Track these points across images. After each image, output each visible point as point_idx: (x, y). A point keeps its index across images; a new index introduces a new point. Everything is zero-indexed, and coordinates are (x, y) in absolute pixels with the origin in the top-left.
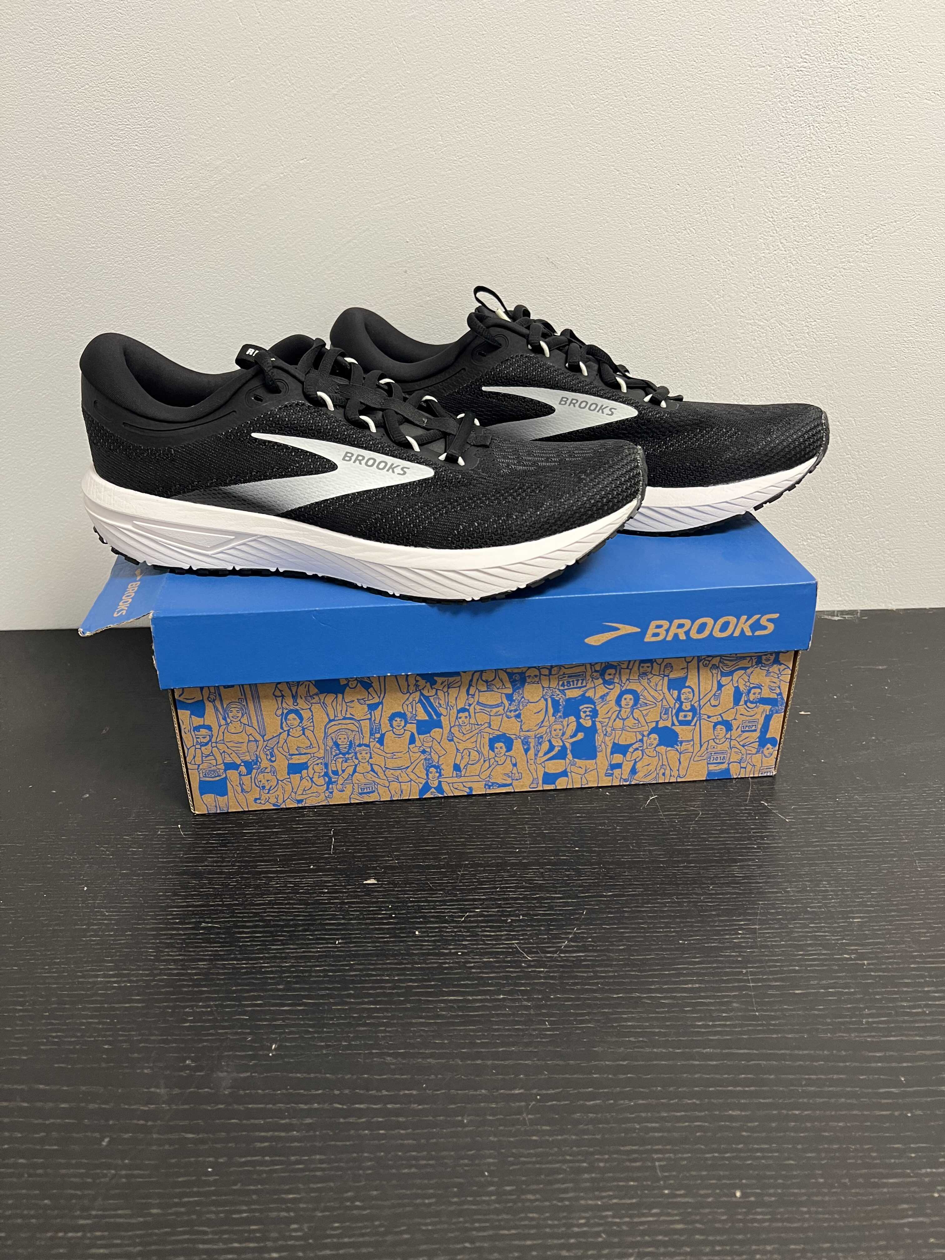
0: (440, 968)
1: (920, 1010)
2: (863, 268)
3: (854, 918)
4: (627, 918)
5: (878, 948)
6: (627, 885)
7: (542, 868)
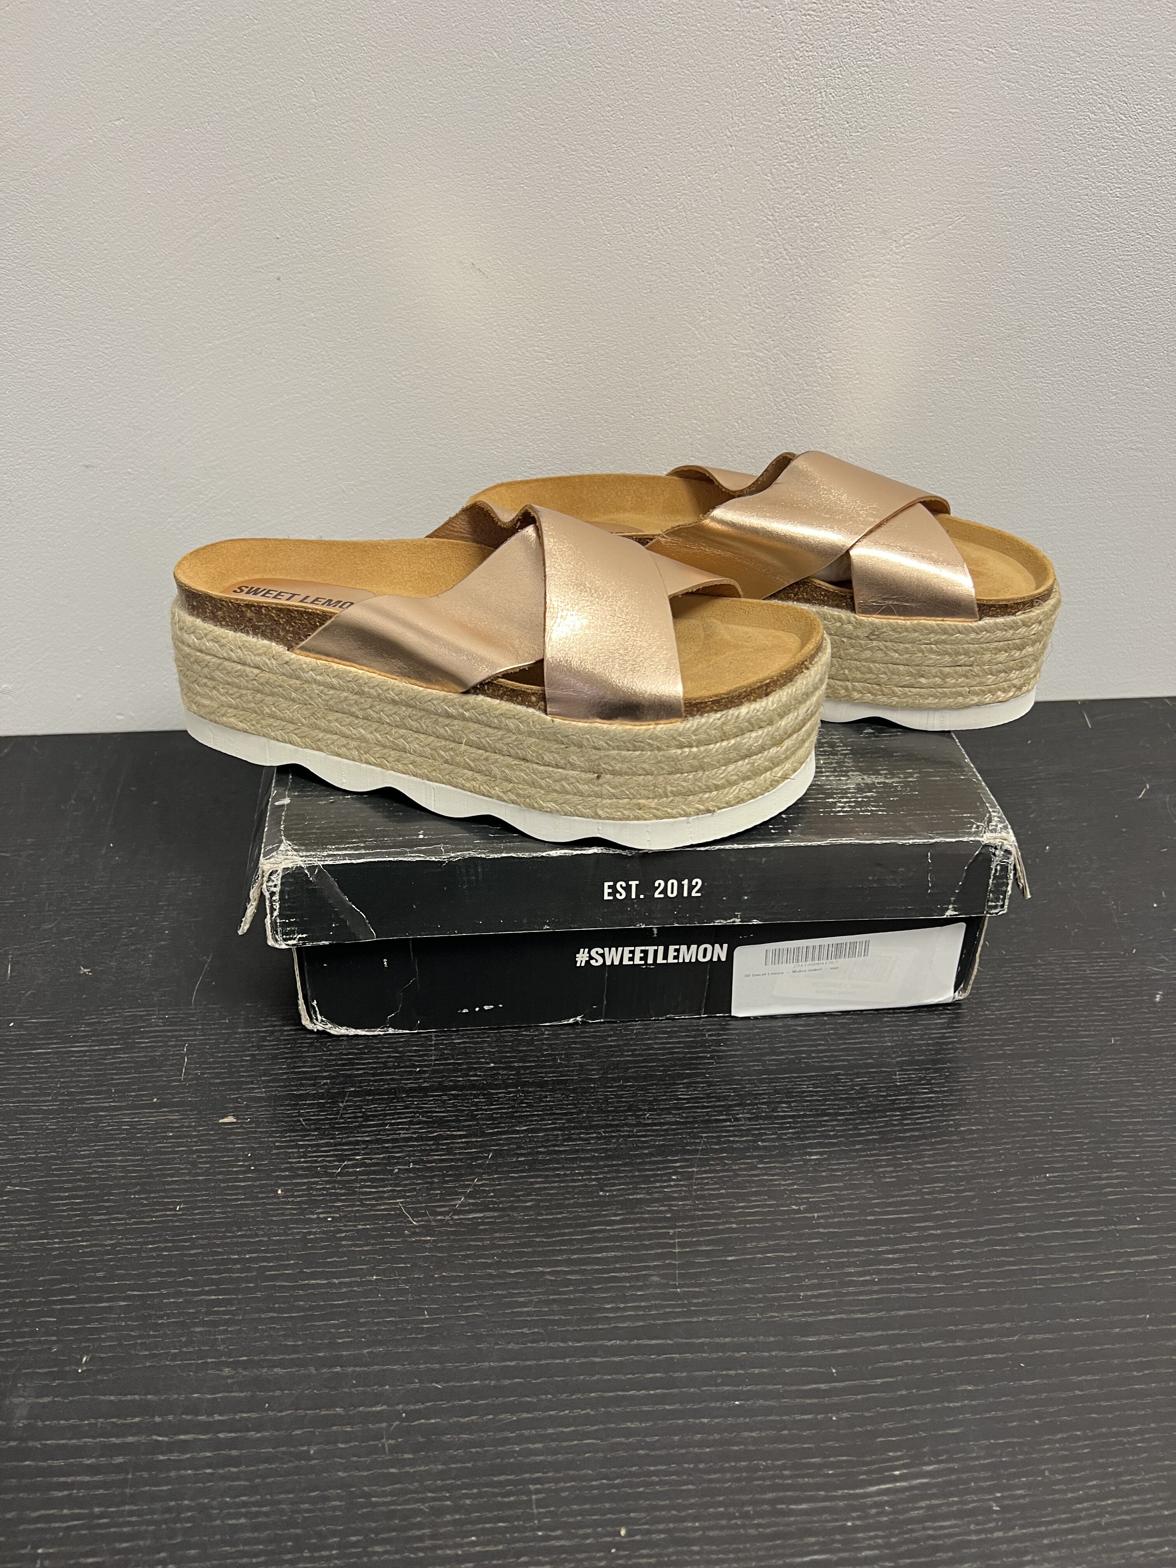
0: (304, 1239)
1: (868, 1278)
3: (811, 1154)
4: (540, 1162)
5: (835, 1195)
6: (547, 1114)
7: (446, 1095)
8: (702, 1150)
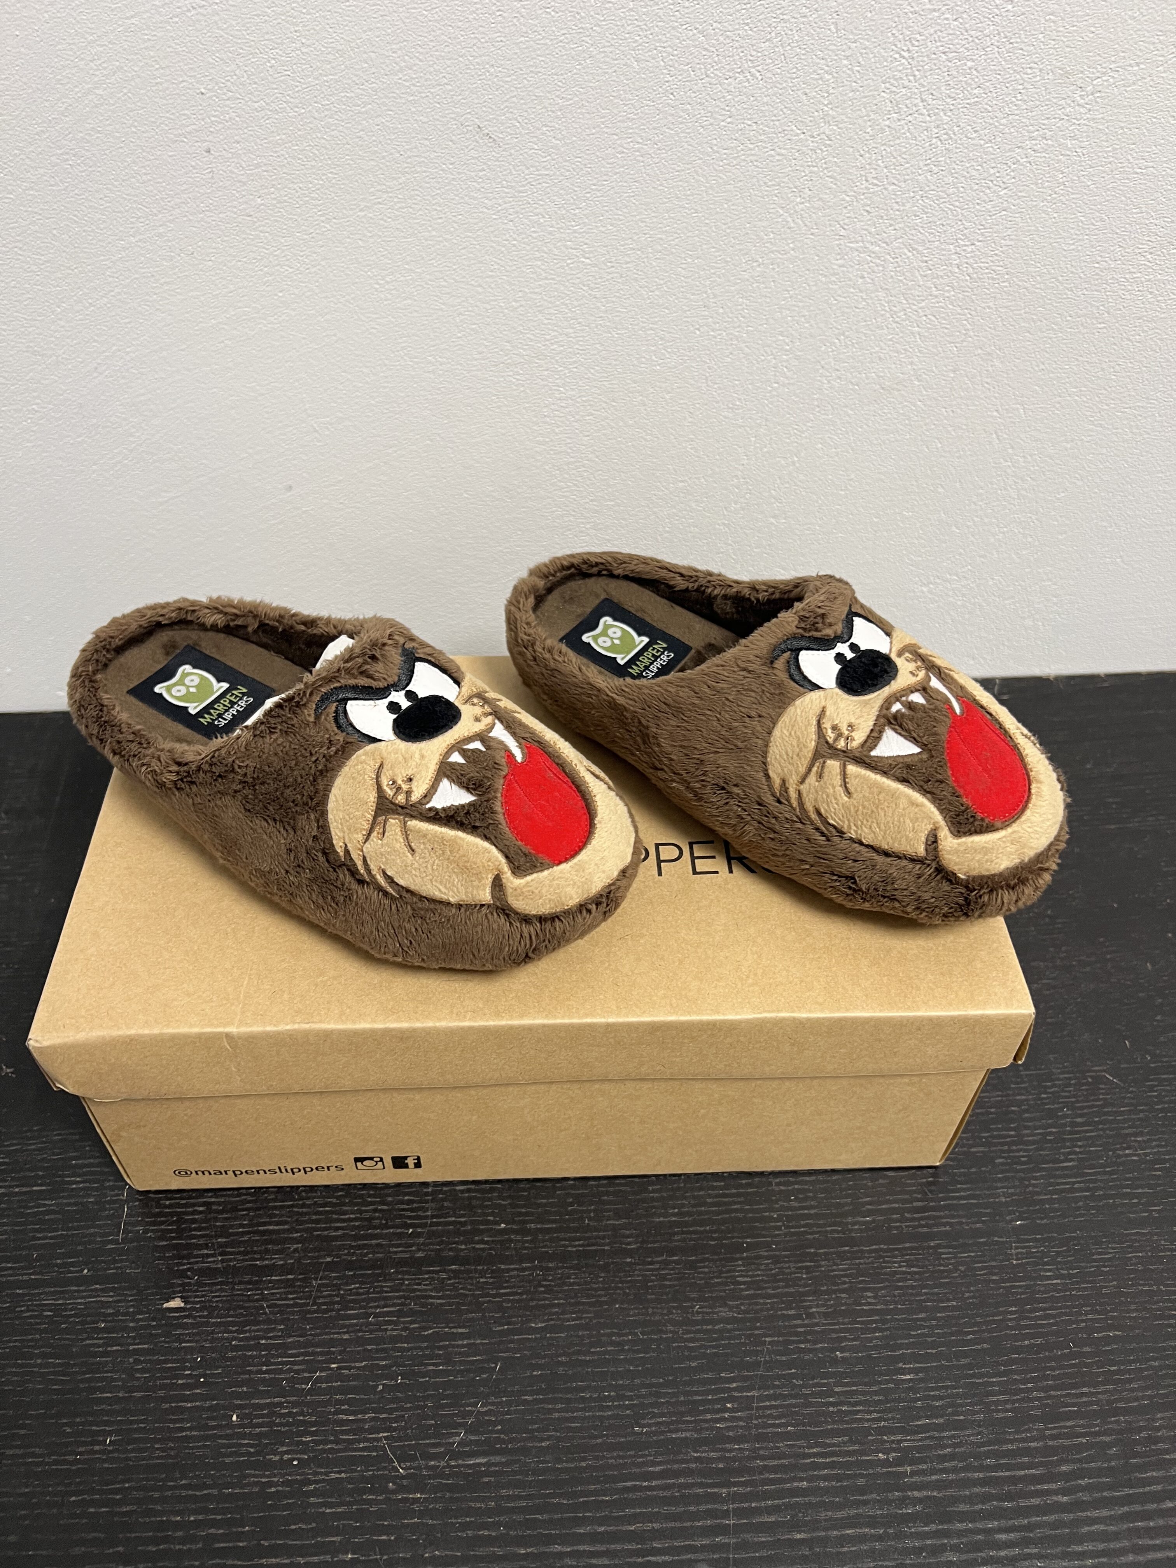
0: (262, 1496)
2: (1069, 149)
3: (903, 1372)
4: (561, 1378)
5: (931, 1438)
7: (444, 1271)
8: (766, 1362)
